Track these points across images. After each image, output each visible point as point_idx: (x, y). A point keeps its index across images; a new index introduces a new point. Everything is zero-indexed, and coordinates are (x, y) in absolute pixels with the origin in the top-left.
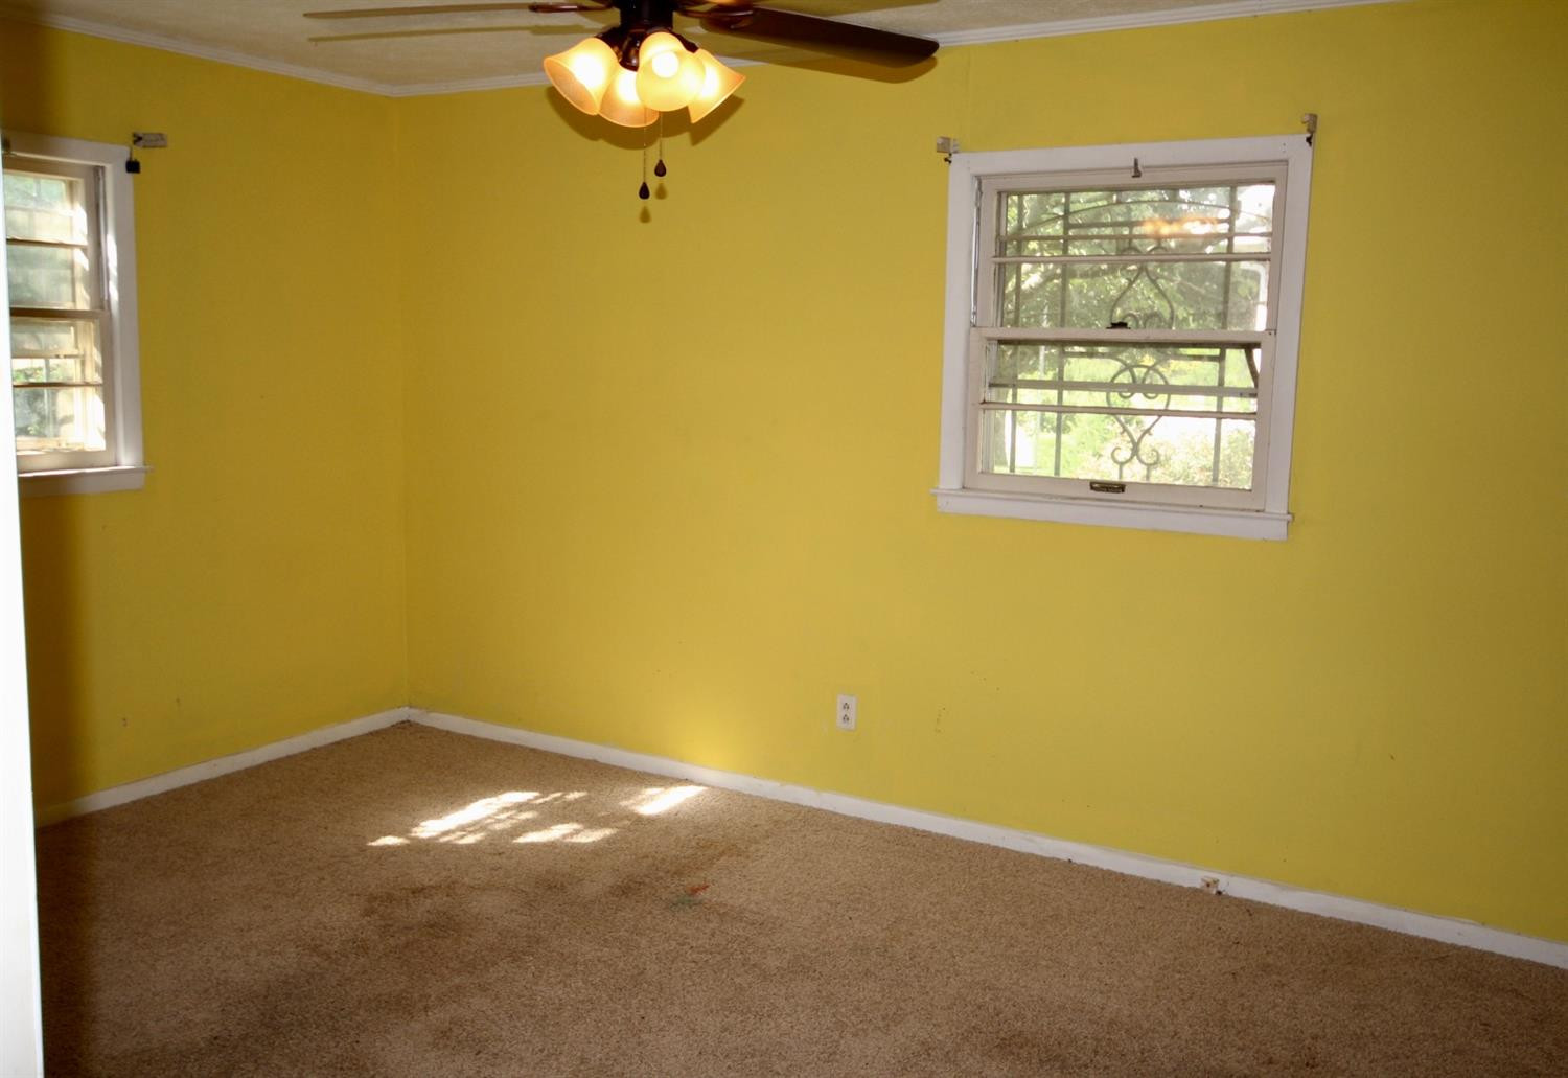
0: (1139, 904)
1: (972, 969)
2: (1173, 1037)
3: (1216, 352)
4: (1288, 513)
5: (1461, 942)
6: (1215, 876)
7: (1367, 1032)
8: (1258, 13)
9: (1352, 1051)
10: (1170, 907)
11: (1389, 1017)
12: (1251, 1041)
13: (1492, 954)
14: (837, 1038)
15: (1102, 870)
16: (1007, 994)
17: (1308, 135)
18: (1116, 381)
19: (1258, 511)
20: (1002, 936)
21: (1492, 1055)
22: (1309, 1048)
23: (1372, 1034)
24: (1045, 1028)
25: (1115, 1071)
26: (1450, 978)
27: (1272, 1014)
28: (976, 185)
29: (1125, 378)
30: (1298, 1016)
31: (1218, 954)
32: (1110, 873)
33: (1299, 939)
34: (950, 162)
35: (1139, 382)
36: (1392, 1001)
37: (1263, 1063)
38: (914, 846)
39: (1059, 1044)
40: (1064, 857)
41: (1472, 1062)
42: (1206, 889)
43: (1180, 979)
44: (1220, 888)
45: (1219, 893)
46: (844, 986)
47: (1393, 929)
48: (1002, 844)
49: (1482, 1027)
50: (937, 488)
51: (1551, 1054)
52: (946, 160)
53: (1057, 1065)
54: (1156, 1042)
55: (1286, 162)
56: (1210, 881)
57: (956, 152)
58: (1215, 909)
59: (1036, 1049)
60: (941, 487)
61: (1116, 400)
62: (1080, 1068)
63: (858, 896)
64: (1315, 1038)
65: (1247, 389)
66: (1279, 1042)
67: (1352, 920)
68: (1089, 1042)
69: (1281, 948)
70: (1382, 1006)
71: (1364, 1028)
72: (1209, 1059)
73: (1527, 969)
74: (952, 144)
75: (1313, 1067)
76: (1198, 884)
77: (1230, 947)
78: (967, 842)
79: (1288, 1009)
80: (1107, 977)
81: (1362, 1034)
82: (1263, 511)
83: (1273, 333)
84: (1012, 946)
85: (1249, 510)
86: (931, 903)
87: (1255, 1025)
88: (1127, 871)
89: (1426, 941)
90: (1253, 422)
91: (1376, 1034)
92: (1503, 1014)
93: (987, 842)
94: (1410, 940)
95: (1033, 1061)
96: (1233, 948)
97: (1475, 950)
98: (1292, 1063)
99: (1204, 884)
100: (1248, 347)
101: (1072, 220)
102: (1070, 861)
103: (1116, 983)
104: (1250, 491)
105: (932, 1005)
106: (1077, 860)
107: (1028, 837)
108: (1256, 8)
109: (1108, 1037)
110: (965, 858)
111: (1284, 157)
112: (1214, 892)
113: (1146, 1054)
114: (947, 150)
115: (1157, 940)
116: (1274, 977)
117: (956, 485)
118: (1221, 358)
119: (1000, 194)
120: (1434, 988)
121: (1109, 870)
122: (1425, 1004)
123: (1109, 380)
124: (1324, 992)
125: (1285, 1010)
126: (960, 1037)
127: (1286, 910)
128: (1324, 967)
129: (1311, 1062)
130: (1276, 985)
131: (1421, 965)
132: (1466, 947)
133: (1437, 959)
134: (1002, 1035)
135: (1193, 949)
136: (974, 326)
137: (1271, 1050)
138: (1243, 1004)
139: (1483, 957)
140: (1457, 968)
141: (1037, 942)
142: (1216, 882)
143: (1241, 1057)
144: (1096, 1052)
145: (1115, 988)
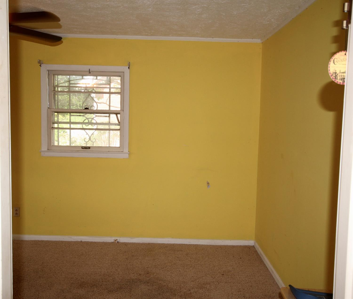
0: (101, 248)
1: (67, 270)
2: (118, 275)
3: (108, 115)
4: (129, 152)
5: (169, 243)
6: (116, 238)
7: (157, 264)
8: (116, 38)
9: (155, 269)
10: (108, 247)
11: (160, 260)
12: (135, 271)
13: (175, 244)
14: (38, 294)
15: (89, 242)
16: (77, 274)
17: (129, 67)
18: (84, 122)
19: (122, 152)
20: (71, 261)
21: (181, 263)
22: (147, 270)
23: (158, 265)
24: (89, 279)
25: (108, 285)
26: (169, 250)
27: (137, 265)
28: (48, 72)
29: (87, 121)
30: (143, 264)
31: (122, 255)
32: (92, 242)
33: (138, 248)
34: (41, 66)
35: (90, 122)
36: (159, 257)
37: (139, 275)
38: (40, 244)
39: (94, 282)
40: (80, 240)
41: (177, 265)
42: (115, 241)
43: (116, 262)
44: (118, 241)
45: (118, 242)
46: (35, 281)
47: (155, 243)
48: (63, 240)
49: (177, 258)
50: (41, 150)
51: (190, 260)
52: (40, 65)
53: (95, 286)
54: (115, 277)
55: (124, 72)
56: (115, 240)
57: (42, 64)
58: (118, 246)
59: (89, 284)
60: (42, 150)
61: (84, 126)
62: (100, 286)
63: (29, 259)
64: (147, 268)
65: (117, 123)
66: (141, 270)
67: (147, 242)
68: (100, 280)
69: (135, 251)
70: (158, 258)
71: (156, 264)
72: (127, 277)
73: (182, 245)
74: (41, 62)
75: (149, 274)
76: (113, 241)
77: (124, 253)
78: (54, 241)
79: (140, 263)
80: (99, 265)
81: (156, 265)
82: (123, 152)
83: (123, 111)
84: (74, 263)
85: (120, 152)
86: (50, 257)
87: (135, 268)
88: (96, 241)
89: (162, 244)
90: (120, 131)
91: (159, 264)
92: (180, 255)
93: (59, 240)
94: (159, 244)
95: (89, 287)
96: (125, 253)
97: (172, 244)
98: (144, 274)
99: (114, 241)
100: (116, 114)
101: (71, 82)
102: (81, 241)
103: (102, 266)
104: (120, 147)
105: (60, 281)
106: (83, 241)
107: (70, 237)
108: (115, 37)
109: (104, 278)
110: (55, 245)
111: (123, 71)
112: (117, 242)
113: (114, 279)
114: (40, 63)
115: (108, 255)
116: (135, 257)
117: (46, 149)
118: (109, 116)
119: (53, 75)
120: (167, 253)
121: (91, 242)
122: (166, 256)
123: (82, 122)
124: (146, 258)
125: (139, 264)
126: (70, 286)
127: (133, 243)
128: (144, 253)
129: (148, 273)
130: (136, 259)
131: (163, 249)
132: (170, 244)
133: (165, 247)
134: (80, 283)
135: (116, 255)
136: (49, 108)
137: (139, 272)
138: (131, 264)
139: (173, 245)
140: (170, 248)
141: (80, 261)
142: (117, 240)
143: (134, 275)
144: (103, 282)
145: (102, 267)
